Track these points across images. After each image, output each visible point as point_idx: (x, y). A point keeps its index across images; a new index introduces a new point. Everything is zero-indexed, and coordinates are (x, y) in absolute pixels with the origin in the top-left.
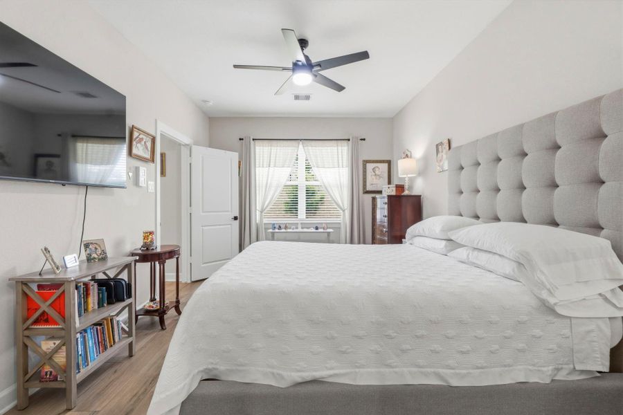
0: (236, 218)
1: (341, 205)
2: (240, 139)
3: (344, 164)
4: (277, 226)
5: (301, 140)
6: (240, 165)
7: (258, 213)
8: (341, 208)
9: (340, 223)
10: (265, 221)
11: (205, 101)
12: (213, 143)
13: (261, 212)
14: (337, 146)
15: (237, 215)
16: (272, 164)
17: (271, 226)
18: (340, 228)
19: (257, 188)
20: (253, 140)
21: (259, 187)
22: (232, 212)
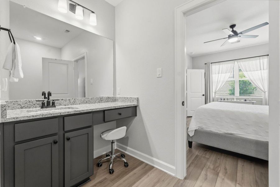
0: (203, 95)
1: (263, 89)
2: (205, 64)
3: (265, 68)
4: (223, 99)
5: (236, 60)
6: (205, 74)
7: (213, 93)
8: (263, 91)
9: (262, 99)
10: (217, 97)
11: (191, 53)
12: (194, 67)
13: (215, 93)
14: (260, 59)
15: (204, 94)
16: (220, 72)
17: (220, 99)
18: (262, 101)
19: (213, 83)
20: (211, 63)
21: (214, 82)
22: (202, 92)
